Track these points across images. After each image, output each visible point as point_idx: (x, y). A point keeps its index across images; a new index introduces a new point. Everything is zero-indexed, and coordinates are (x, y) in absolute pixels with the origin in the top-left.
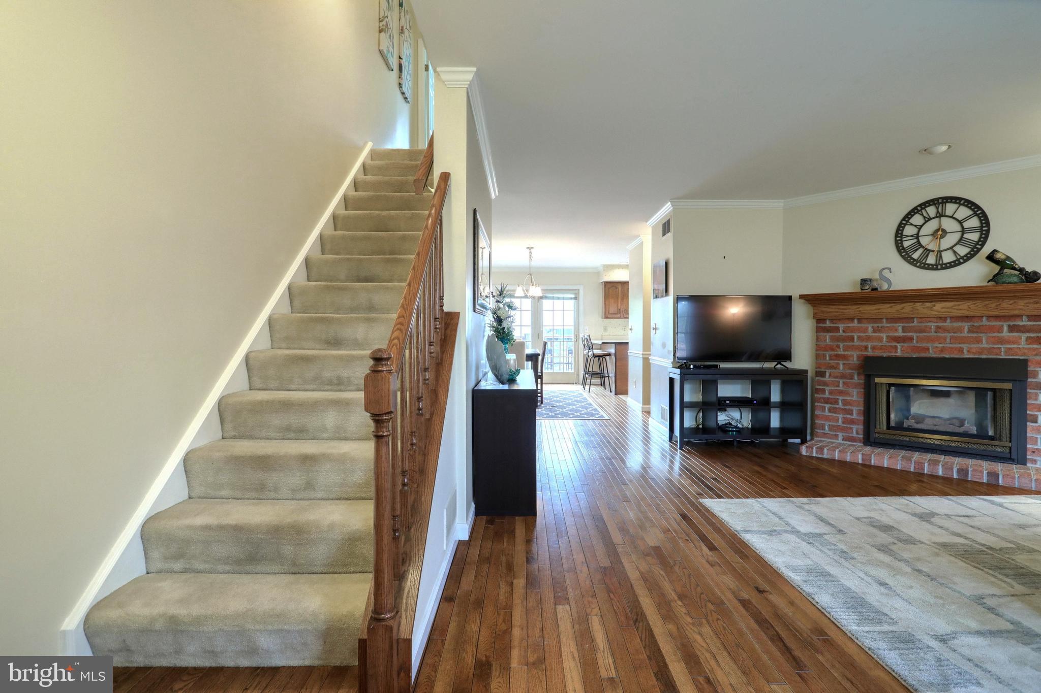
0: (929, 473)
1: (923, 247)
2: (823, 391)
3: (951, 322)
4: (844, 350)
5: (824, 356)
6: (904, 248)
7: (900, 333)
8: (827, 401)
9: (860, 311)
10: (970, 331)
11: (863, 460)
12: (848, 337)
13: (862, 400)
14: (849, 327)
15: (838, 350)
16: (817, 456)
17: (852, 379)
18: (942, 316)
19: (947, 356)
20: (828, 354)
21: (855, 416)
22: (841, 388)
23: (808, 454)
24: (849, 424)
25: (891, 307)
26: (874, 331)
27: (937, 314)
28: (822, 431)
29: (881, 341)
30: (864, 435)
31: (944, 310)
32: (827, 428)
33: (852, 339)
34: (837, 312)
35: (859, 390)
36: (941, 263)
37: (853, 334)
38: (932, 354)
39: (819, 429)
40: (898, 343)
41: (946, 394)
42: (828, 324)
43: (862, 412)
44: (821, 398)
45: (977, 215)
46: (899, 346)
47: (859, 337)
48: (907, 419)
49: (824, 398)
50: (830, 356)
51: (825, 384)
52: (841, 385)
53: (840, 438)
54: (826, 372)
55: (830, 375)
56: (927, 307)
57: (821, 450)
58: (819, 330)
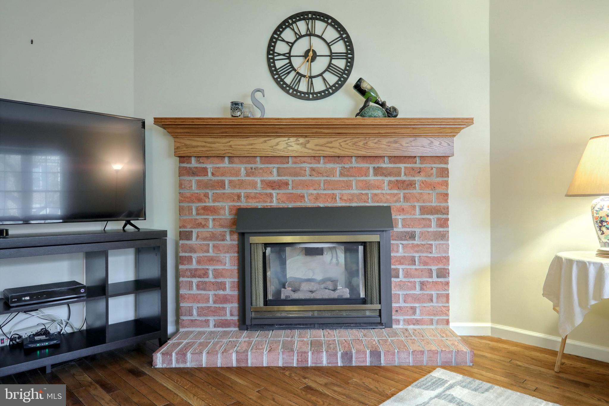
0: (314, 365)
1: (295, 70)
2: (190, 259)
3: (325, 163)
4: (214, 201)
5: (190, 209)
6: (276, 70)
7: (275, 177)
8: (194, 274)
9: (231, 146)
10: (341, 175)
11: (238, 361)
12: (218, 182)
13: (236, 267)
14: (218, 168)
15: (207, 200)
16: (178, 366)
17: (223, 240)
18: (317, 155)
19: (321, 205)
20: (194, 206)
21: (228, 292)
22: (211, 253)
23: (165, 366)
24: (221, 303)
25: (265, 142)
26: (248, 175)
27: (311, 153)
28: (189, 318)
29: (255, 188)
30: (239, 315)
31: (318, 148)
32: (195, 312)
33: (222, 185)
34: (204, 147)
35: (233, 255)
36: (312, 91)
37: (223, 178)
38: (308, 203)
39: (185, 315)
40: (273, 189)
41: (319, 252)
42: (194, 163)
43: (236, 285)
44: (187, 269)
45: (343, 39)
46: (274, 193)
47: (230, 182)
48: (284, 287)
49: (190, 270)
50: (197, 209)
51: (192, 250)
52: (211, 250)
53: (212, 324)
54: (192, 231)
55: (198, 237)
56: (302, 144)
57: (182, 354)
58: (183, 172)
